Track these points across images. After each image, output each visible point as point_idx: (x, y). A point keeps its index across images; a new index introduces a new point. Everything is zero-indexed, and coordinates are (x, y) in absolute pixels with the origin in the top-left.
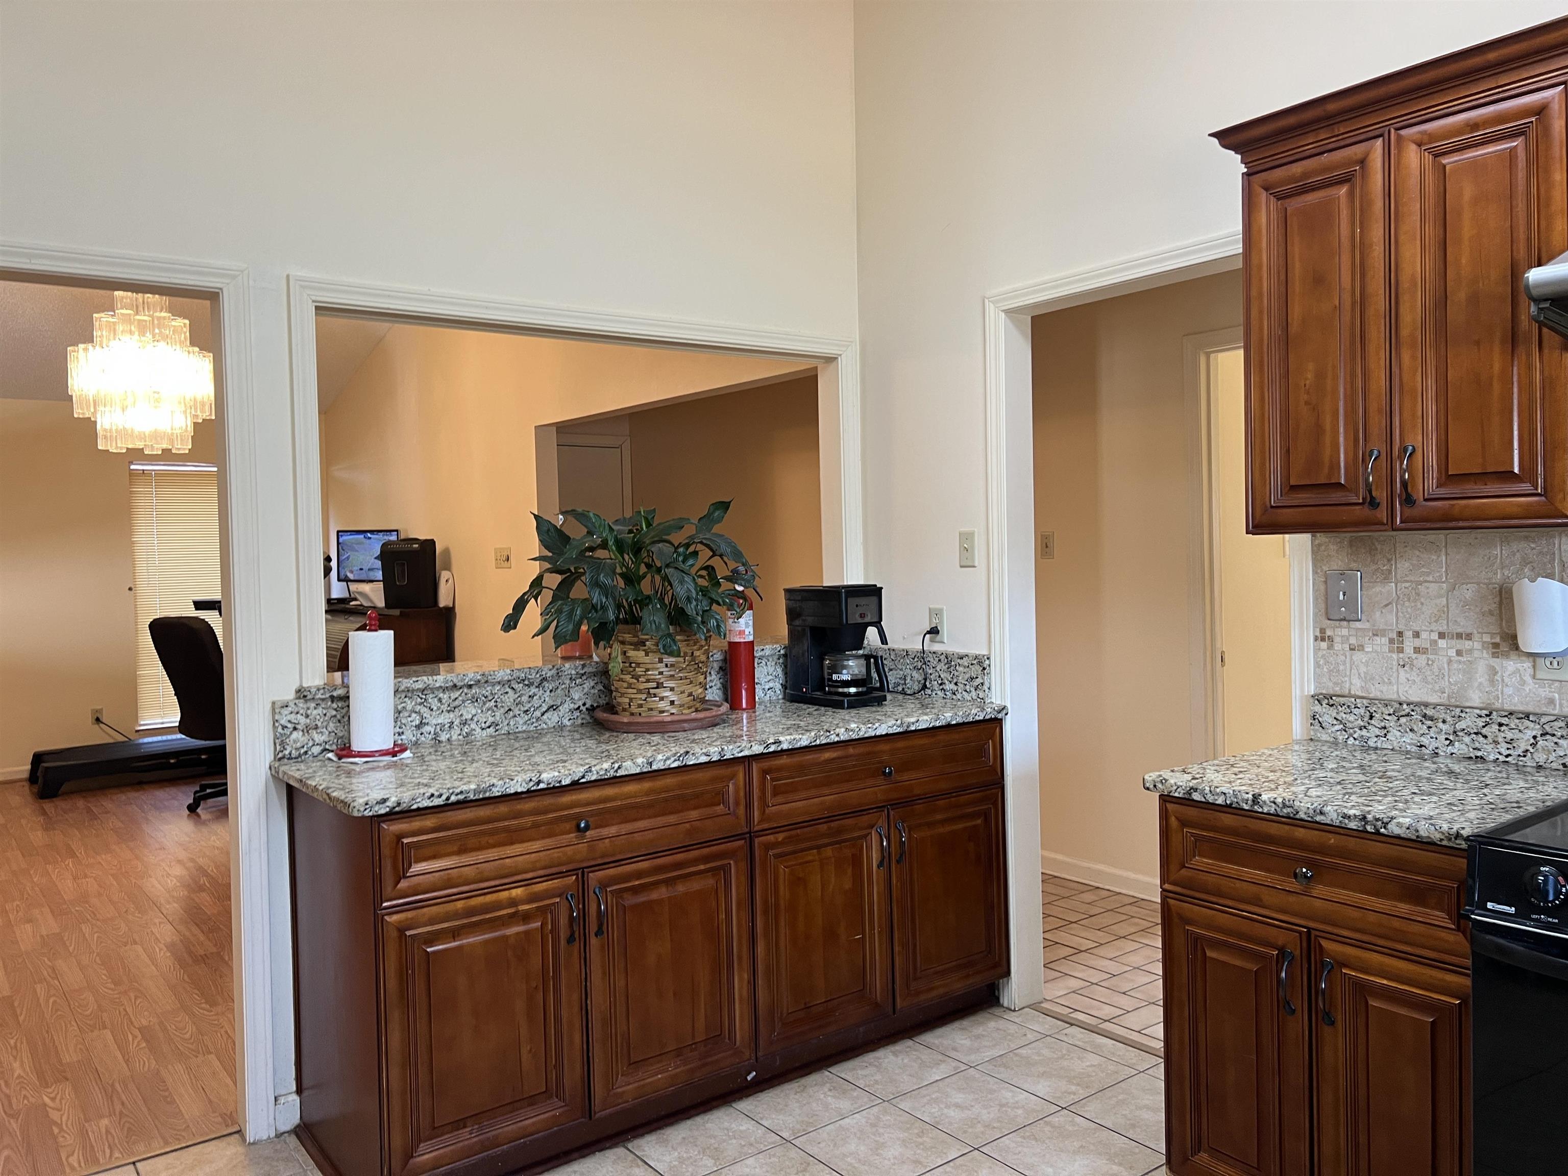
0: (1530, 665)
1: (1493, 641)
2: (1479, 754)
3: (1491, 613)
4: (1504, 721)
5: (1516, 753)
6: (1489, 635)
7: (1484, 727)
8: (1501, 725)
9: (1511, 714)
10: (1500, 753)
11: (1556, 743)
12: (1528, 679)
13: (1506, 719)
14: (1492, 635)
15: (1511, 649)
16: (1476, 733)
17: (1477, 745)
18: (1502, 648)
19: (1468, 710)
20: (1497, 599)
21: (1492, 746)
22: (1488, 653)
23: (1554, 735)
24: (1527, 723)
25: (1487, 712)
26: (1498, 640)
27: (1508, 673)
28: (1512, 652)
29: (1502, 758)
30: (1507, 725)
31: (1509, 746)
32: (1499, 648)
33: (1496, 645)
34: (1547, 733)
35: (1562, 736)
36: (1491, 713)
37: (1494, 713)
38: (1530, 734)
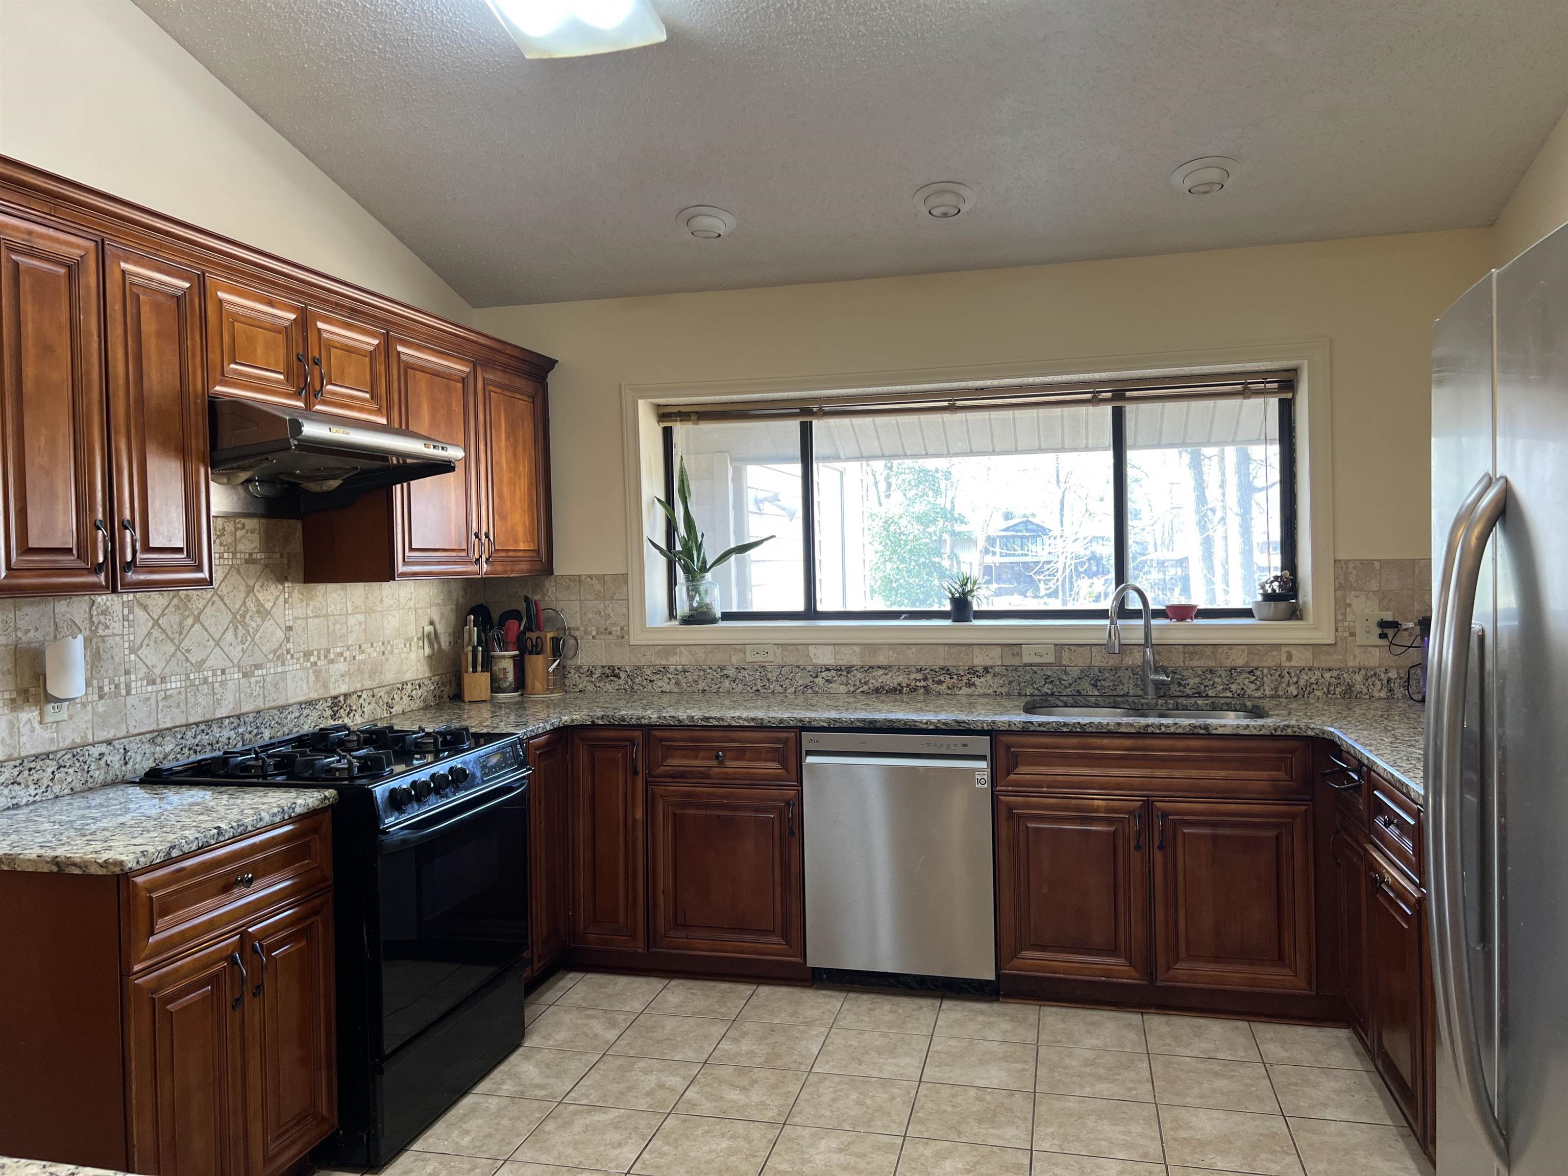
0: (37, 713)
1: (12, 697)
2: (15, 801)
3: (9, 671)
4: (32, 765)
5: (41, 791)
6: (8, 693)
7: (18, 775)
8: (30, 770)
9: (37, 758)
10: (30, 795)
11: (66, 773)
12: (36, 725)
13: (34, 763)
14: (11, 691)
15: (24, 702)
16: (12, 784)
17: (14, 794)
18: (18, 703)
19: (6, 764)
20: (14, 658)
21: (24, 791)
22: (8, 709)
23: (65, 766)
24: (47, 761)
25: (20, 761)
26: (14, 695)
27: (22, 724)
28: (25, 705)
29: (31, 799)
30: (35, 768)
31: (37, 786)
32: (15, 703)
33: (13, 701)
34: (61, 767)
35: (70, 766)
36: (23, 761)
37: (25, 760)
38: (50, 770)
